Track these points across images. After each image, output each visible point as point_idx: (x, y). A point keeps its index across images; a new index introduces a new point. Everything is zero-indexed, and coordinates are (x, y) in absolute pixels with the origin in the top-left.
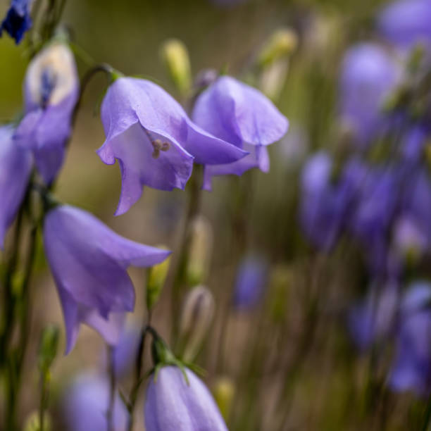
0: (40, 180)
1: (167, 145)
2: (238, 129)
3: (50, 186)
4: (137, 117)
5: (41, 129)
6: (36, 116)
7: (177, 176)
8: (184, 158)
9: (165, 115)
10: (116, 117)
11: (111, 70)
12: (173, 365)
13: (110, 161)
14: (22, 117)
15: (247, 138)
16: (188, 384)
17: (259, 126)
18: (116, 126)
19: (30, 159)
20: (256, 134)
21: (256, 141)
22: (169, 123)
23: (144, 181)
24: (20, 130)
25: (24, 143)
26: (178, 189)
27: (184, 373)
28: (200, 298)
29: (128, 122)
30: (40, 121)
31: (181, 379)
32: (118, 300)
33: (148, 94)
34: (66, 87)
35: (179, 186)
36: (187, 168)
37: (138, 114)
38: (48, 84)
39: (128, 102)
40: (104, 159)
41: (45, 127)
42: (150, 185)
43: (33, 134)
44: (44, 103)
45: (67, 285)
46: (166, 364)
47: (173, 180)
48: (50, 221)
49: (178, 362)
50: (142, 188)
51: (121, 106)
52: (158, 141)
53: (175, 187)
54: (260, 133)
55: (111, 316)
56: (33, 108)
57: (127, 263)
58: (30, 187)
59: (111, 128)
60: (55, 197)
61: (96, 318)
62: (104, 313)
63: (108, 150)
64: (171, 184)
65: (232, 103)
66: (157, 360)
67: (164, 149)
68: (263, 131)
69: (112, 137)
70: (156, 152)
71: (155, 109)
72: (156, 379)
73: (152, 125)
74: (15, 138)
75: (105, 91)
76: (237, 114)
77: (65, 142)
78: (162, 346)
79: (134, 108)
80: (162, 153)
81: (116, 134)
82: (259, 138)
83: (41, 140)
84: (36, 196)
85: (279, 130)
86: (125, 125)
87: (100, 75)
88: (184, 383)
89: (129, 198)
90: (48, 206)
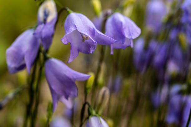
0: (43, 49)
1: (87, 37)
2: (124, 32)
3: (47, 51)
4: (76, 27)
5: (44, 31)
6: (42, 26)
7: (91, 49)
8: (93, 42)
9: (87, 26)
10: (69, 27)
11: (68, 10)
12: (95, 116)
13: (66, 43)
14: (37, 26)
15: (127, 36)
16: (101, 123)
17: (131, 32)
18: (68, 30)
19: (40, 41)
20: (130, 35)
21: (130, 37)
22: (88, 30)
23: (79, 50)
24: (36, 31)
25: (37, 36)
26: (91, 53)
27: (99, 119)
28: (105, 92)
29: (73, 29)
30: (43, 28)
31: (98, 121)
32: (72, 93)
33: (81, 19)
34: (53, 16)
35: (91, 52)
36: (95, 46)
37: (76, 26)
38: (46, 15)
39: (73, 22)
40: (63, 42)
41: (45, 30)
42: (81, 52)
43: (41, 33)
44: (45, 21)
45: (53, 87)
46: (93, 116)
47: (89, 50)
48: (47, 64)
49: (97, 115)
50: (78, 53)
51: (71, 23)
52: (84, 36)
53: (90, 53)
54: (131, 34)
55: (69, 99)
56: (41, 23)
57: (75, 79)
58: (39, 51)
59: (67, 31)
60: (48, 55)
61: (63, 99)
62: (67, 98)
63: (65, 39)
64: (88, 51)
65: (121, 23)
66: (90, 114)
67: (86, 39)
68: (132, 33)
69: (67, 34)
70: (83, 40)
71: (83, 24)
72: (89, 121)
73: (82, 30)
74: (34, 34)
75: (66, 17)
76: (123, 27)
77: (52, 36)
78: (91, 109)
79: (75, 24)
80: (85, 40)
81: (68, 33)
82: (131, 36)
83: (44, 35)
84: (42, 55)
85: (138, 33)
86: (72, 30)
87: (65, 11)
88: (100, 122)
89: (73, 56)
90: (46, 59)
